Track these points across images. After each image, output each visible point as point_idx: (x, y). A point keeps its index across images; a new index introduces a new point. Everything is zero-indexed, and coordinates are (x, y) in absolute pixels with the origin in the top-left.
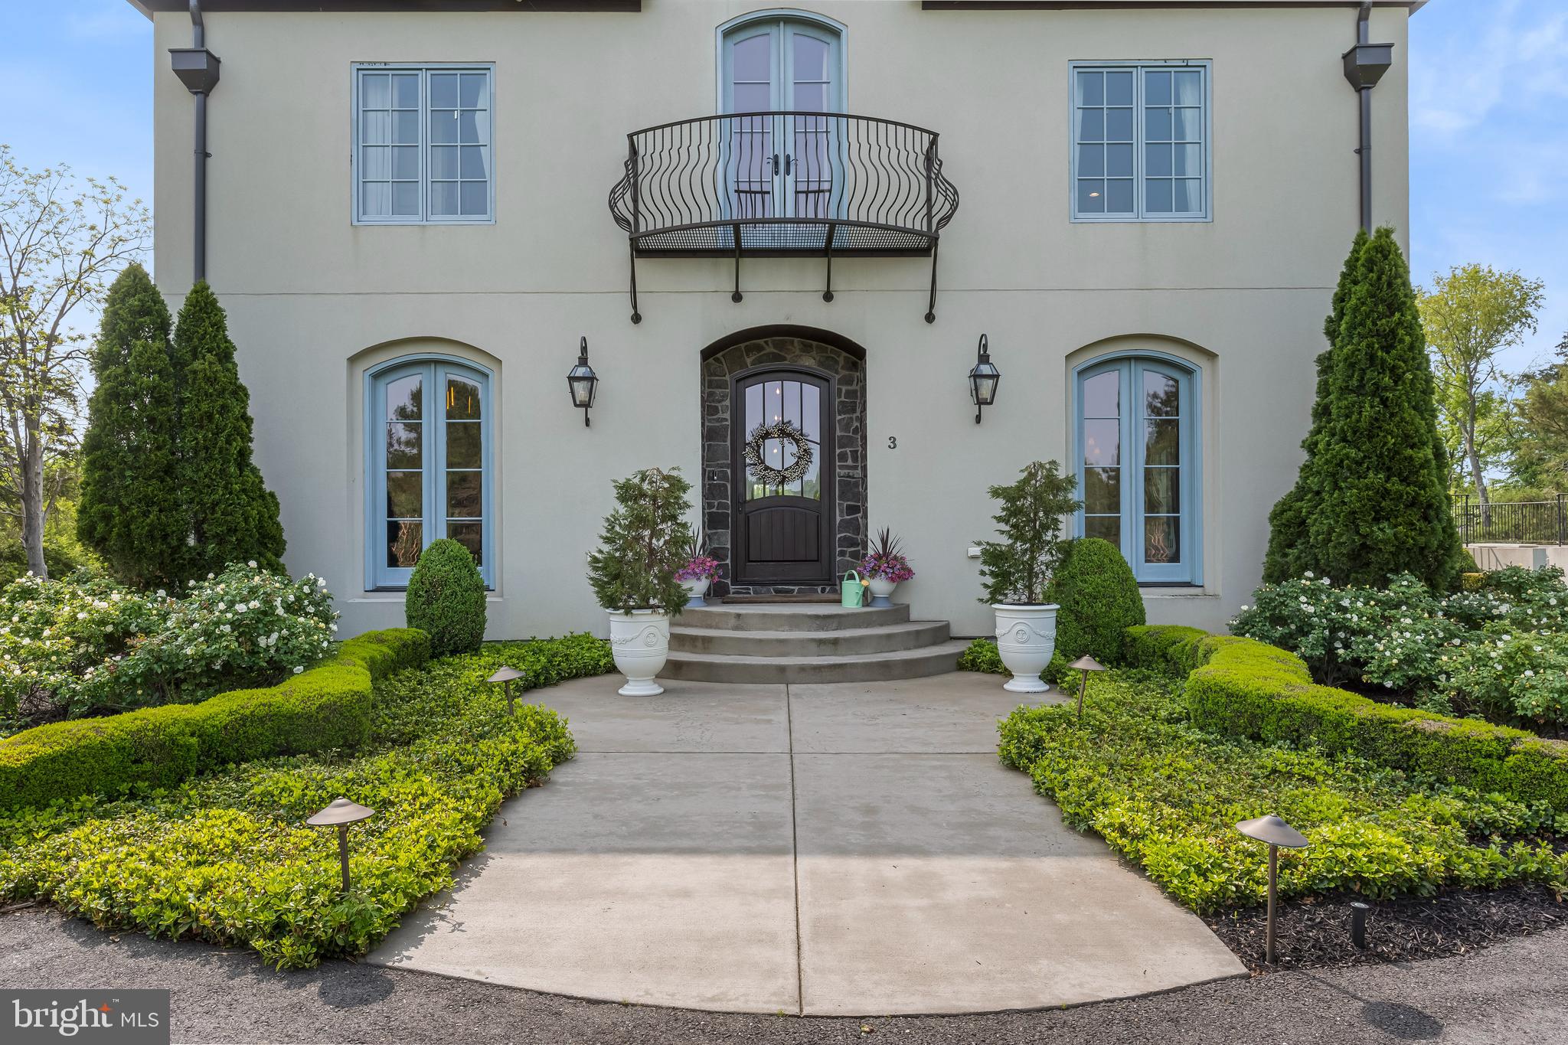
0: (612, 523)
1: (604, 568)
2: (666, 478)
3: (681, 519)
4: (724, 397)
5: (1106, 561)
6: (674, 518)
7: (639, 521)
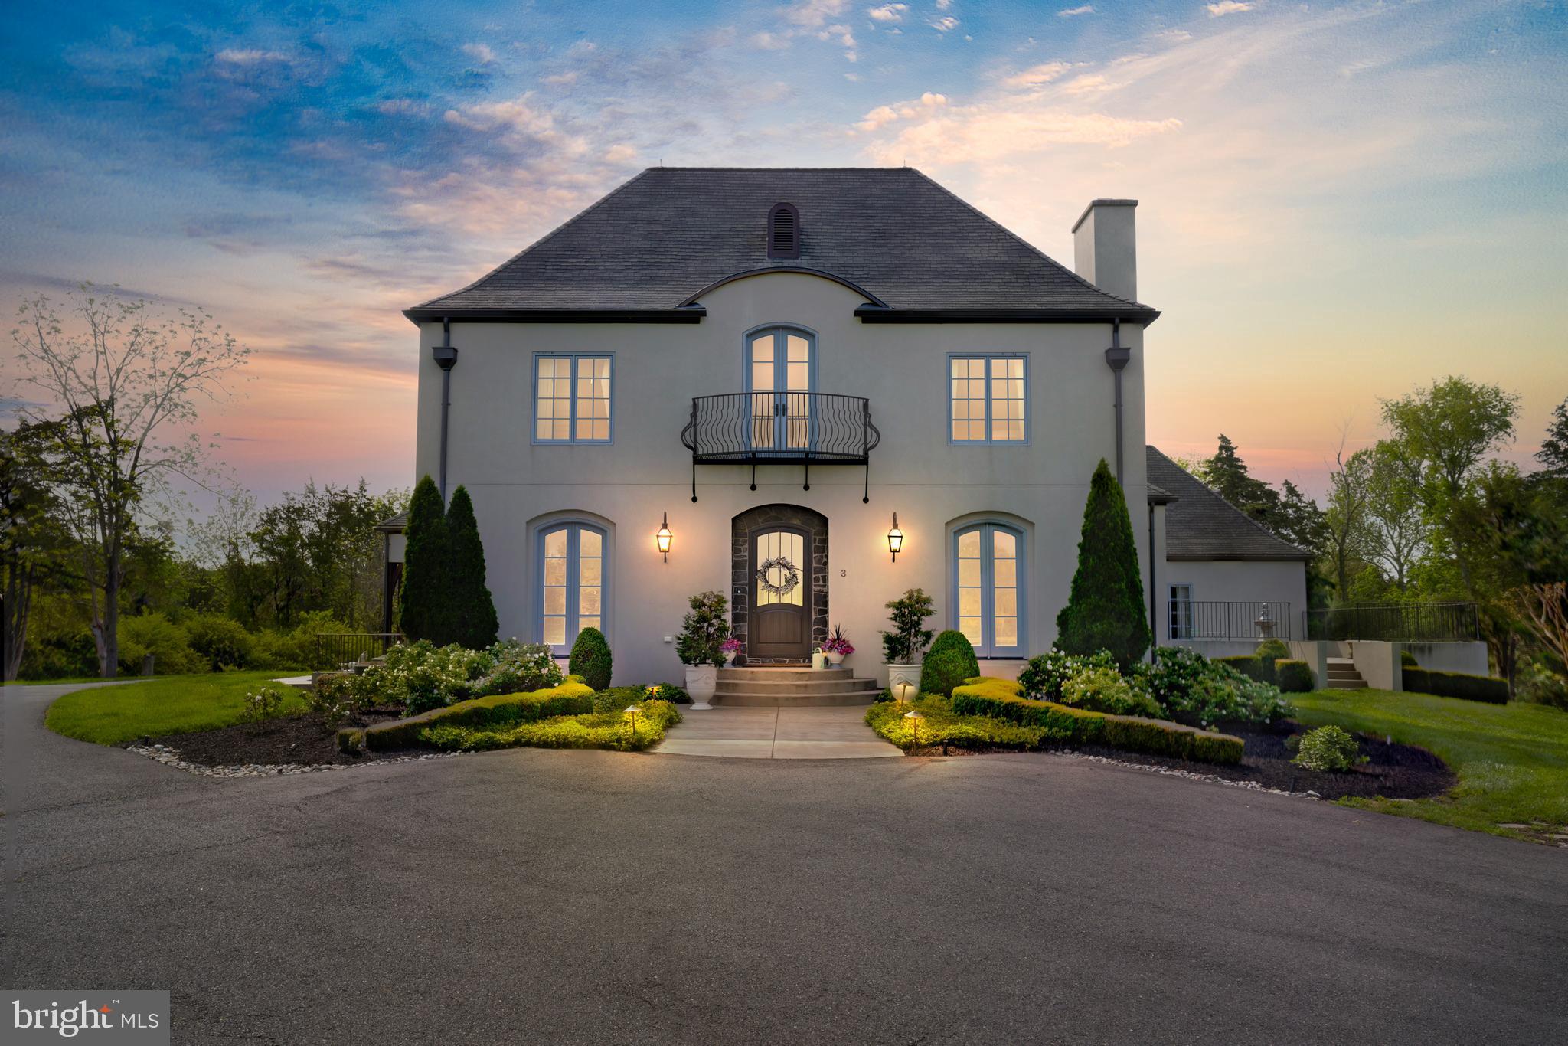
0: (687, 619)
1: (682, 643)
2: (715, 596)
3: (723, 617)
4: (746, 542)
5: (956, 642)
6: (719, 617)
7: (703, 619)
